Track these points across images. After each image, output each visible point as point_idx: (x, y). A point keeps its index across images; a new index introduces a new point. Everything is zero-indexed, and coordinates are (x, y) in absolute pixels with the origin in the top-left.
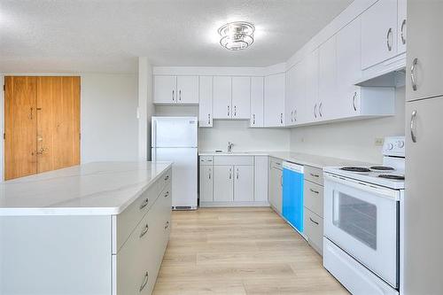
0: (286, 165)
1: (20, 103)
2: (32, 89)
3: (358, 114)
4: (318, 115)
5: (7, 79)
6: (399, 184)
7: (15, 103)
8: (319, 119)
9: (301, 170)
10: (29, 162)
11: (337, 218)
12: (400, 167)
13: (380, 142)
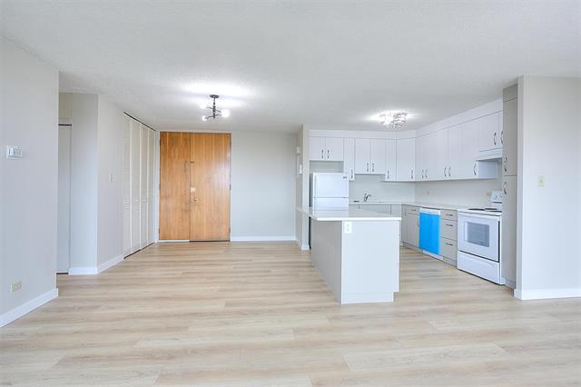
0: (422, 210)
1: (175, 156)
2: (186, 144)
3: (476, 177)
4: (447, 175)
5: (163, 135)
6: (498, 214)
7: (170, 157)
8: (448, 178)
9: (439, 213)
10: (182, 210)
11: (466, 239)
12: (499, 207)
13: (489, 194)
